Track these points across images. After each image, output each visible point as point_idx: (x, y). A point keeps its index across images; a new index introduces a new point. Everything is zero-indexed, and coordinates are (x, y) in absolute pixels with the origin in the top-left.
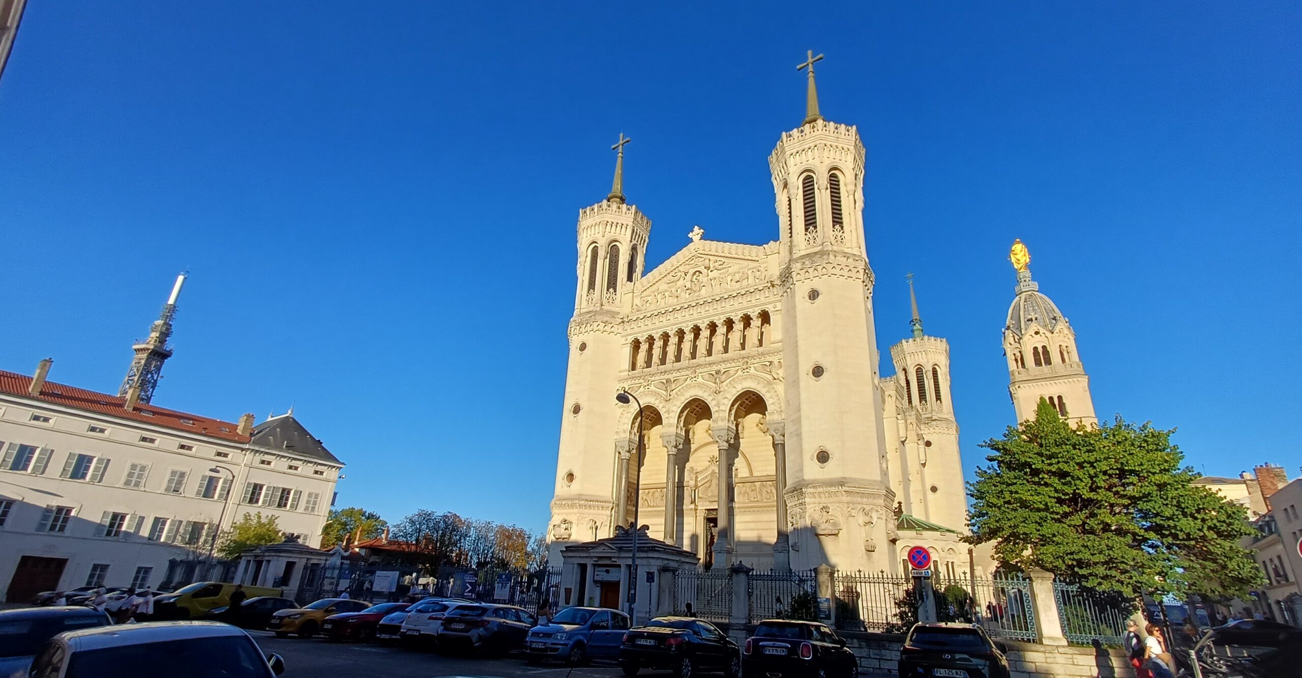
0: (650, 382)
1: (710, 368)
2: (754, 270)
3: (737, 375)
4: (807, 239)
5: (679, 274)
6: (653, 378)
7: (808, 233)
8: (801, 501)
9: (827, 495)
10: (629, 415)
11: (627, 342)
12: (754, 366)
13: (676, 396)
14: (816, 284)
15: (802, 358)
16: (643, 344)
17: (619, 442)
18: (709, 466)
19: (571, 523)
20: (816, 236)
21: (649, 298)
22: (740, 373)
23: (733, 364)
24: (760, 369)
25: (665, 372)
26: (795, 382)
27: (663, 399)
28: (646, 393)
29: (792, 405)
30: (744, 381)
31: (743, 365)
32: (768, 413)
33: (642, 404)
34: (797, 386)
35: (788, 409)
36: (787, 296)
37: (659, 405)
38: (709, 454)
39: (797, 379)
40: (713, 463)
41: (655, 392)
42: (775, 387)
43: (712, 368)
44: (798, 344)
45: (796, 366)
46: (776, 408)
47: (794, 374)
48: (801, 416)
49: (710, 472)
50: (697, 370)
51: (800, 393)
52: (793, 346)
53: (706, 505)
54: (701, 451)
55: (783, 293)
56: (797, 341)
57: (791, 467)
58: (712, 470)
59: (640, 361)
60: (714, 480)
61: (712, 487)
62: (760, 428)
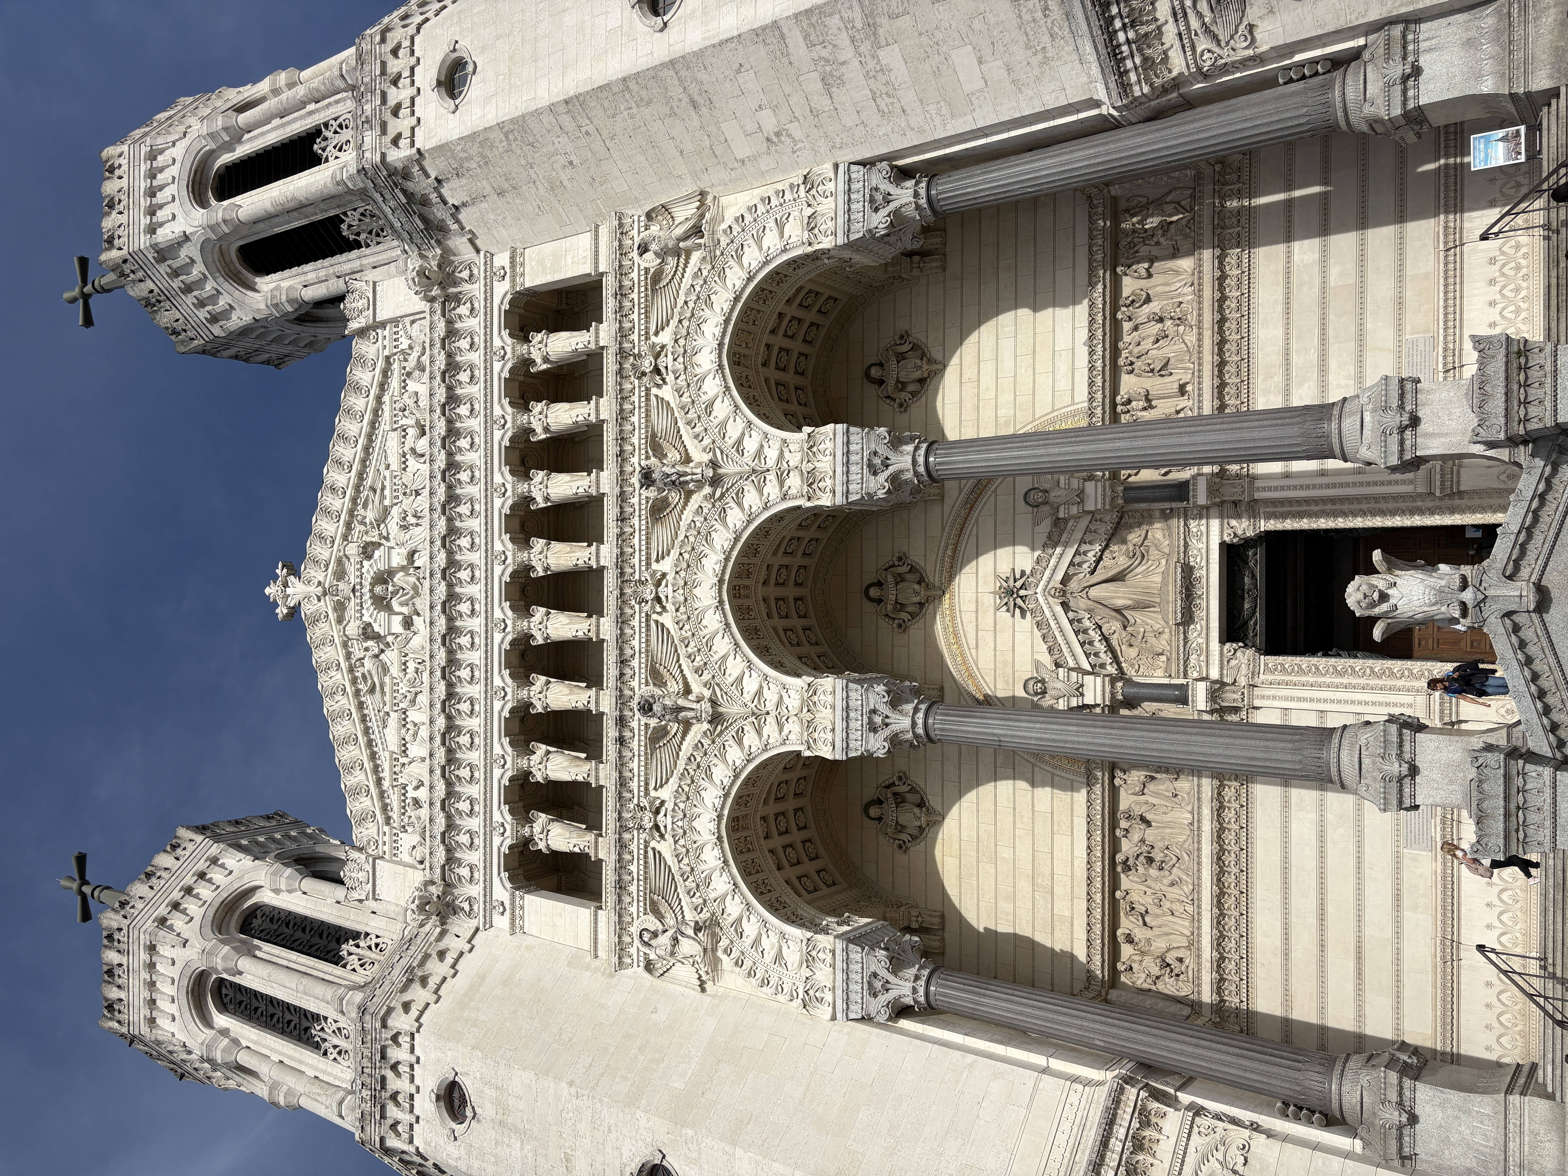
0: (645, 802)
1: (635, 522)
3: (672, 401)
5: (368, 664)
6: (634, 785)
10: (751, 928)
11: (507, 905)
12: (653, 329)
13: (706, 676)
14: (429, 74)
15: (613, 68)
16: (527, 831)
17: (847, 1001)
18: (1031, 612)
21: (411, 794)
22: (668, 390)
23: (635, 419)
25: (623, 722)
26: (697, 98)
27: (713, 742)
28: (680, 823)
29: (775, 108)
30: (698, 370)
31: (644, 374)
32: (810, 244)
33: (717, 852)
34: (702, 76)
35: (795, 142)
36: (464, 205)
37: (731, 763)
38: (987, 620)
39: (680, 80)
40: (1022, 593)
41: (680, 779)
42: (724, 226)
43: (637, 513)
44: (571, 93)
45: (642, 99)
46: (795, 214)
47: (673, 114)
48: (796, 16)
49: (1059, 609)
50: (637, 577)
51: (721, 44)
52: (587, 133)
53: (1204, 634)
54: (973, 651)
55: (465, 239)
56: (566, 102)
57: (1009, 70)
58: (1050, 599)
59: (577, 850)
60: (1094, 592)
61: (1120, 603)
62: (914, 394)
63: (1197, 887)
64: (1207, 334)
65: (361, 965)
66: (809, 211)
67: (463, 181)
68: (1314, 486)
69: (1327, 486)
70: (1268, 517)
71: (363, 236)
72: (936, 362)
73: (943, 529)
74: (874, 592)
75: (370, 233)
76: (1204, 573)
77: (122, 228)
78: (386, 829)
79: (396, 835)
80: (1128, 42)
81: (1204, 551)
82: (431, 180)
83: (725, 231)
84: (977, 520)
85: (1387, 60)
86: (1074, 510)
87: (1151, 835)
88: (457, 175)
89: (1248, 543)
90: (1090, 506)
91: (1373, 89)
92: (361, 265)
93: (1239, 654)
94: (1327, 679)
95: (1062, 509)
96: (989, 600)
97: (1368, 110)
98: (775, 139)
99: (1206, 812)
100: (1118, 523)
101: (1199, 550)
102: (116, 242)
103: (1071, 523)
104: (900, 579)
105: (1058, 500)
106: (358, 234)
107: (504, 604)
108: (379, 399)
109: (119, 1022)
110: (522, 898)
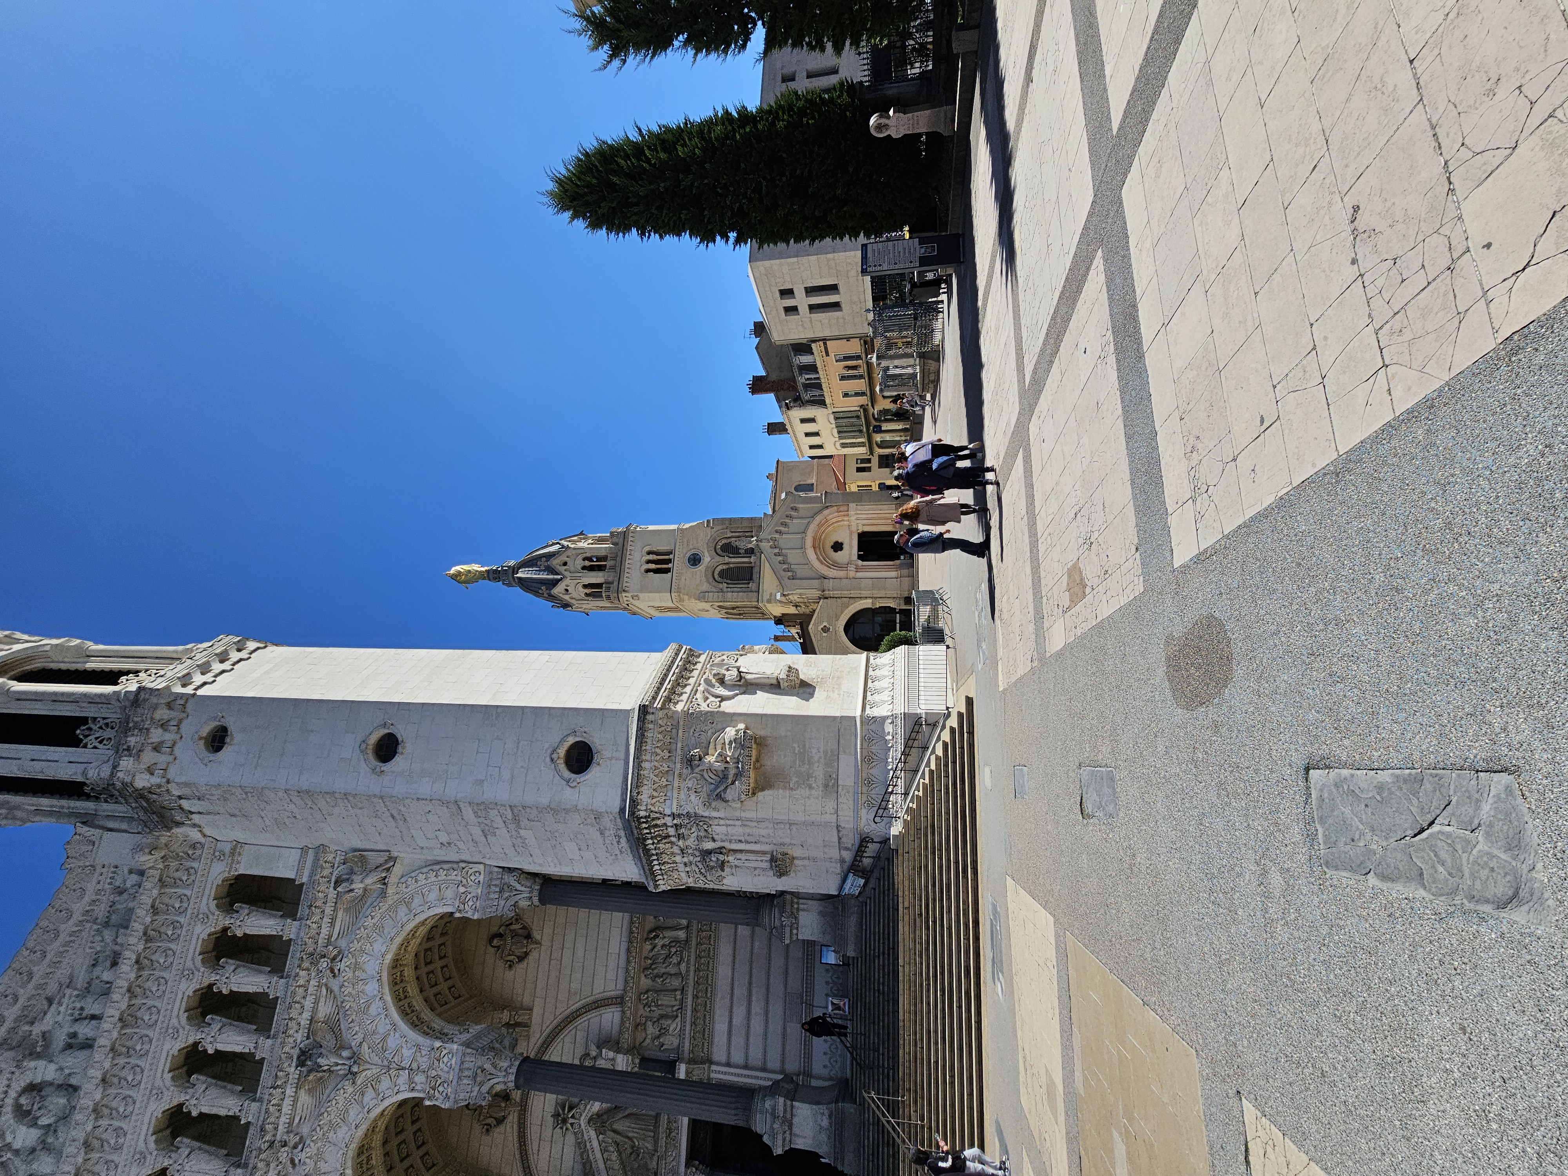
1: (287, 1089)
3: (338, 999)
4: (95, 743)
7: (85, 741)
8: (671, 831)
12: (335, 936)
15: (338, 785)
23: (305, 1003)
26: (396, 815)
32: (459, 911)
34: (402, 808)
35: (459, 849)
38: (546, 1135)
39: (386, 805)
43: (290, 1082)
44: (304, 789)
47: (377, 817)
48: (470, 803)
49: (593, 1134)
50: (278, 1138)
52: (311, 808)
53: (677, 1159)
55: (196, 830)
56: (299, 792)
57: (596, 857)
58: (588, 1126)
60: (616, 1126)
61: (630, 1135)
62: (519, 958)
66: (462, 889)
67: (201, 802)
72: (536, 942)
80: (661, 869)
82: (173, 797)
88: (197, 799)
96: (550, 1119)
98: (446, 845)
107: (149, 1139)
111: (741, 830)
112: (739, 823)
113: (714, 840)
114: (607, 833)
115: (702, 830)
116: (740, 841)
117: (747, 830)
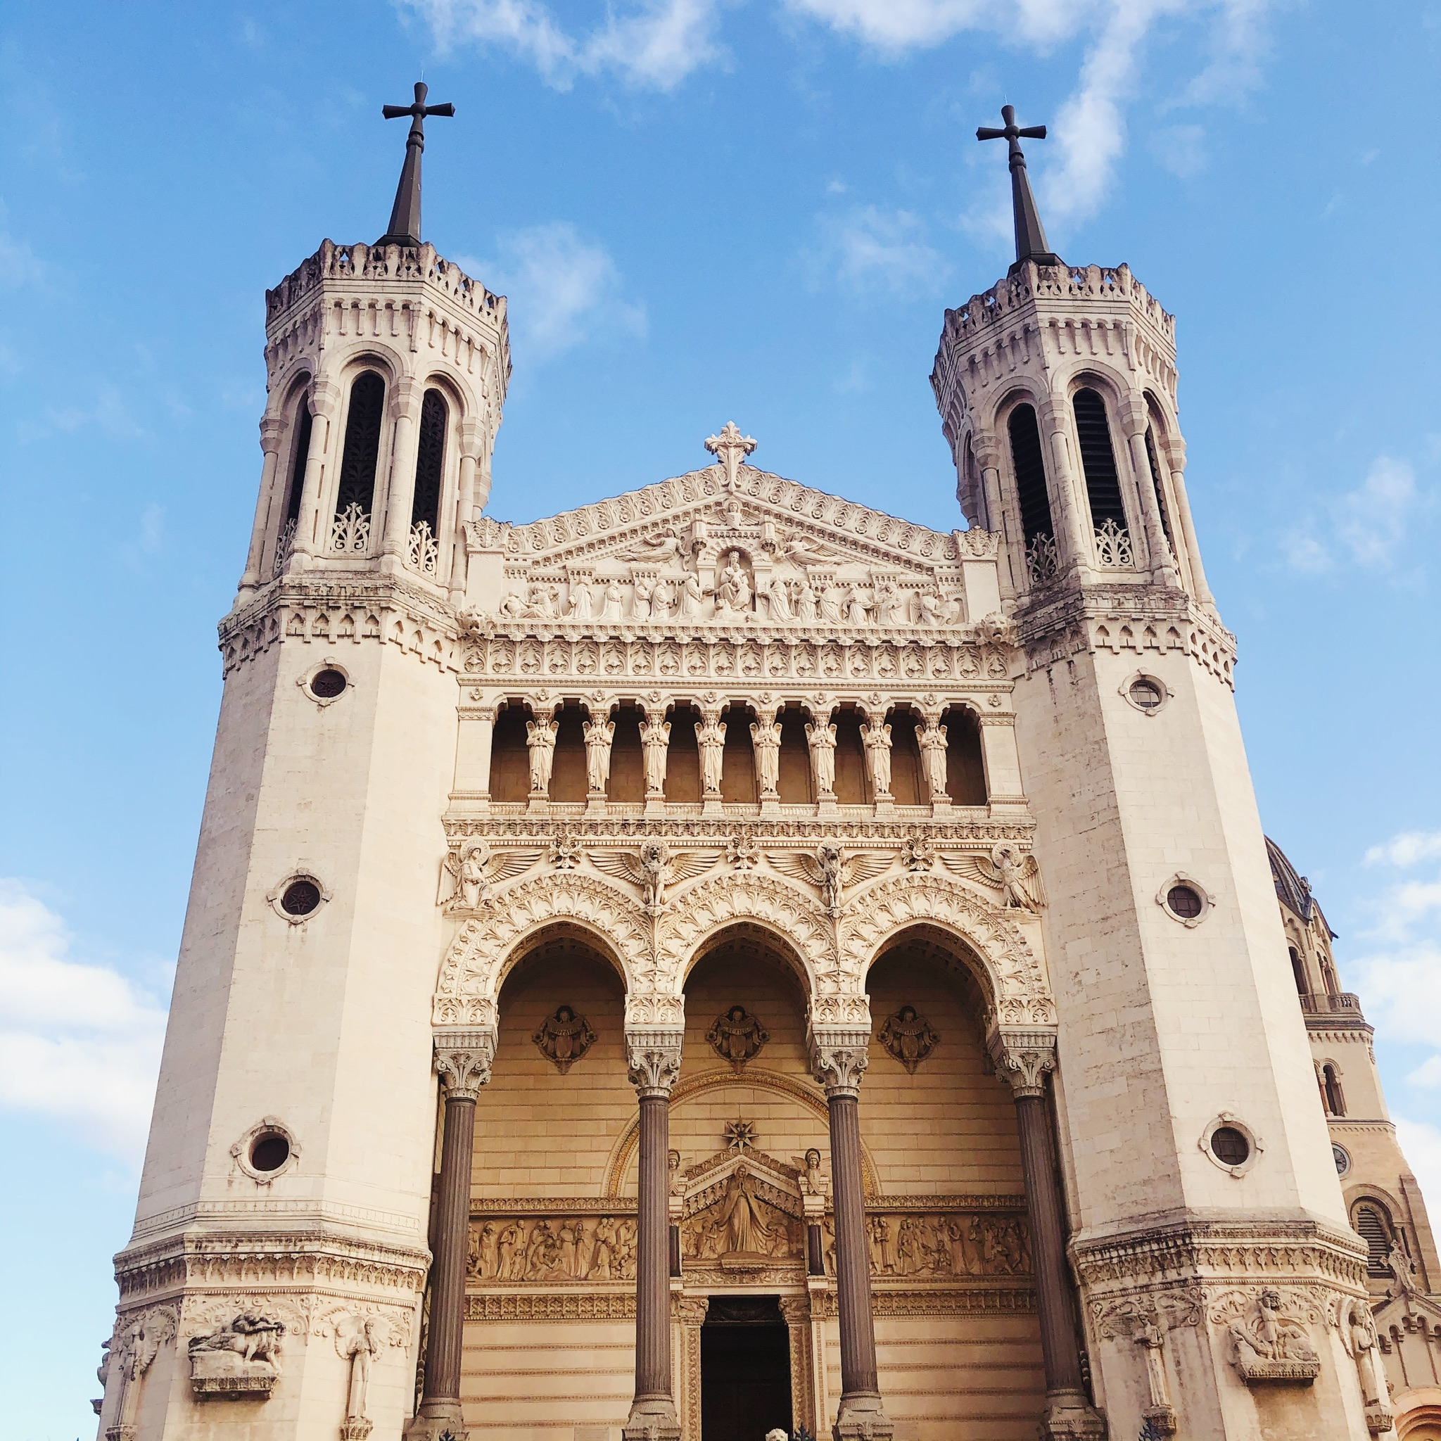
0: (578, 846)
1: (798, 838)
2: (921, 591)
3: (888, 874)
4: (1103, 546)
5: (671, 543)
6: (591, 839)
7: (1102, 532)
8: (1172, 1275)
9: (1262, 1259)
10: (490, 947)
11: (478, 704)
12: (944, 855)
13: (680, 906)
14: (1152, 665)
15: (1135, 856)
17: (447, 1036)
18: (727, 1150)
19: (280, 1328)
20: (1125, 545)
21: (560, 588)
22: (898, 871)
23: (876, 838)
24: (966, 868)
25: (641, 825)
26: (1110, 921)
27: (630, 912)
28: (564, 881)
29: (1096, 985)
30: (913, 897)
31: (911, 848)
32: (1001, 1002)
33: (545, 915)
34: (1123, 932)
35: (1073, 995)
36: (1051, 680)
37: (614, 928)
38: (718, 1112)
39: (1122, 913)
40: (741, 1144)
41: (599, 883)
42: (1019, 927)
43: (804, 839)
44: (1122, 815)
45: (1113, 875)
46: (1024, 989)
47: (1101, 898)
48: (1152, 1019)
49: (728, 1173)
50: (754, 838)
51: (1142, 954)
52: (1093, 818)
53: (714, 1284)
54: (694, 1101)
55: (1024, 671)
56: (1116, 807)
57: (1105, 1171)
58: (737, 1166)
59: (534, 777)
60: (743, 1200)
61: (736, 1222)
62: (891, 1048)
63: (534, 1283)
64: (928, 1286)
65: (414, 551)
66: (1025, 1003)
67: (1069, 687)
68: (820, 1363)
69: (820, 1373)
70: (800, 1330)
71: (1035, 554)
72: (915, 1067)
73: (785, 1073)
74: (738, 1014)
75: (1037, 563)
76: (758, 1283)
77: (1057, 292)
78: (529, 562)
79: (525, 573)
80: (1112, 1258)
81: (774, 1284)
82: (1071, 657)
83: (1015, 927)
84: (795, 1103)
85: (1084, 1422)
86: (804, 1188)
87: (569, 1247)
88: (1072, 683)
89: (780, 1314)
90: (807, 1200)
91: (1068, 1415)
92: (1012, 544)
93: (701, 1310)
94: (687, 1374)
95: (804, 1179)
96: (734, 1113)
97: (1056, 1410)
98: (1077, 980)
99: (589, 1290)
100: (793, 1217)
101: (774, 1279)
102: (1045, 283)
103: (793, 1182)
104: (748, 1036)
105: (811, 1177)
106: (1036, 549)
107: (728, 699)
108: (897, 558)
109: (332, 267)
110: (488, 719)
111: (1196, 1363)
112: (1208, 1363)
113: (1171, 1329)
114: (1148, 1189)
115: (1184, 1314)
116: (1178, 1363)
117: (1198, 1373)
